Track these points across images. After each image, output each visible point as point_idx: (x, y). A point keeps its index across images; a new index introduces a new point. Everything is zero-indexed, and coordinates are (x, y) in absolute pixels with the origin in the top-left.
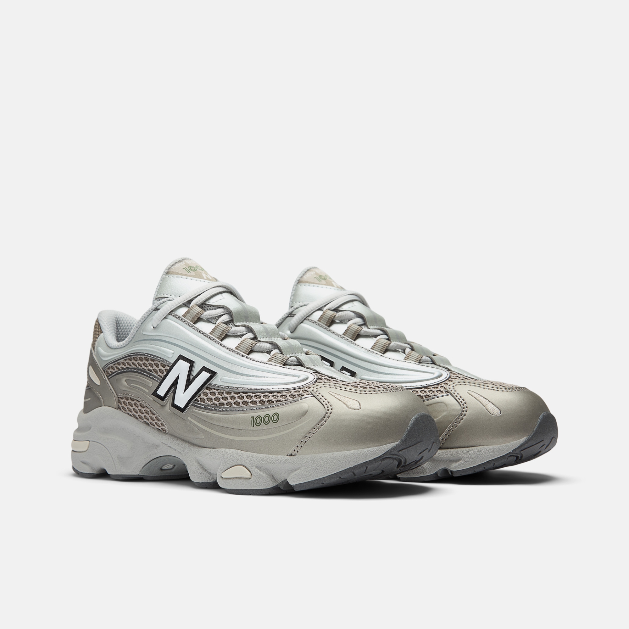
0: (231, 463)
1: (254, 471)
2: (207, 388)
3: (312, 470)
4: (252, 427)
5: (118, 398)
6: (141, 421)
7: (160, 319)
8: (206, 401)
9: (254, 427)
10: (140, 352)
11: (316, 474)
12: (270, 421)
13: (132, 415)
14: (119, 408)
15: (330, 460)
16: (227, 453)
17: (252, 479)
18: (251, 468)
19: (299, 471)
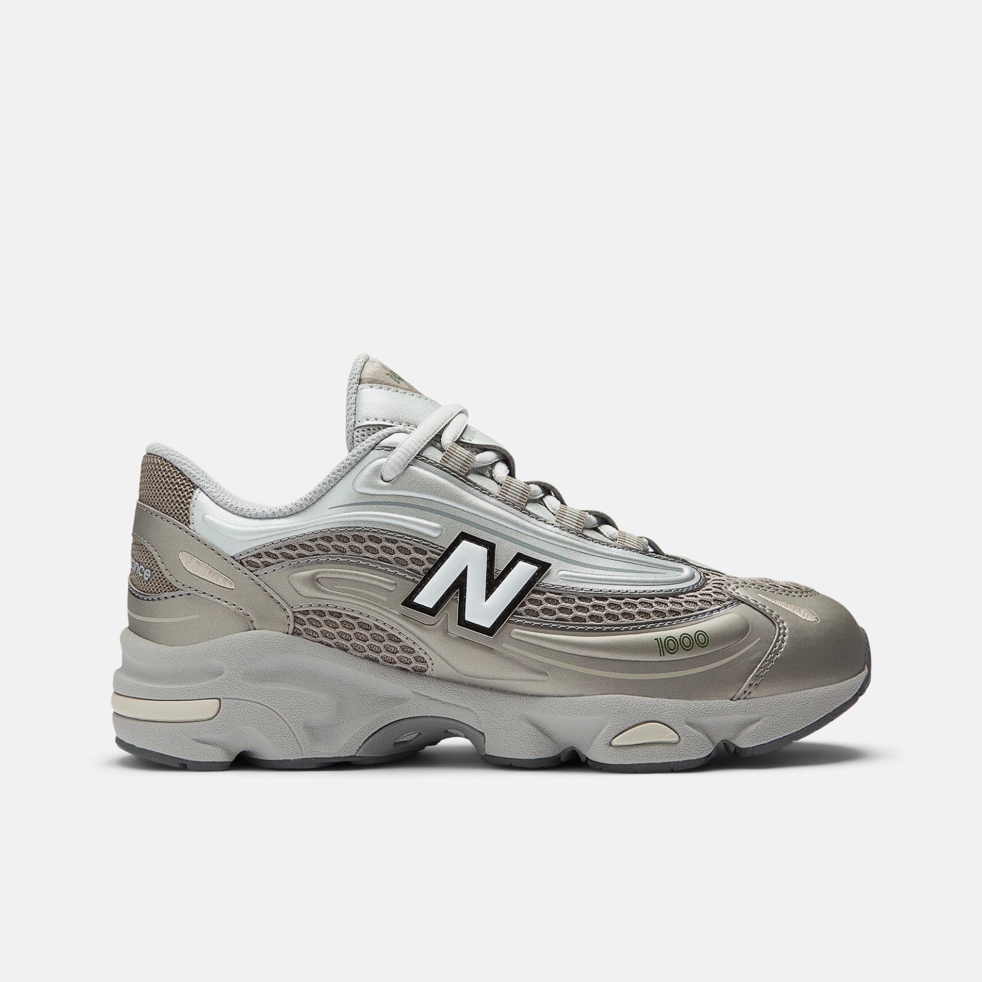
0: (634, 719)
1: (685, 730)
2: (534, 592)
3: (781, 721)
4: (661, 656)
5: (294, 612)
6: (356, 656)
7: (402, 467)
8: (542, 615)
9: (664, 655)
10: (359, 526)
11: (787, 728)
12: (693, 645)
13: (333, 645)
14: (296, 633)
15: (805, 703)
16: (621, 703)
17: (681, 743)
18: (678, 725)
19: (757, 724)
